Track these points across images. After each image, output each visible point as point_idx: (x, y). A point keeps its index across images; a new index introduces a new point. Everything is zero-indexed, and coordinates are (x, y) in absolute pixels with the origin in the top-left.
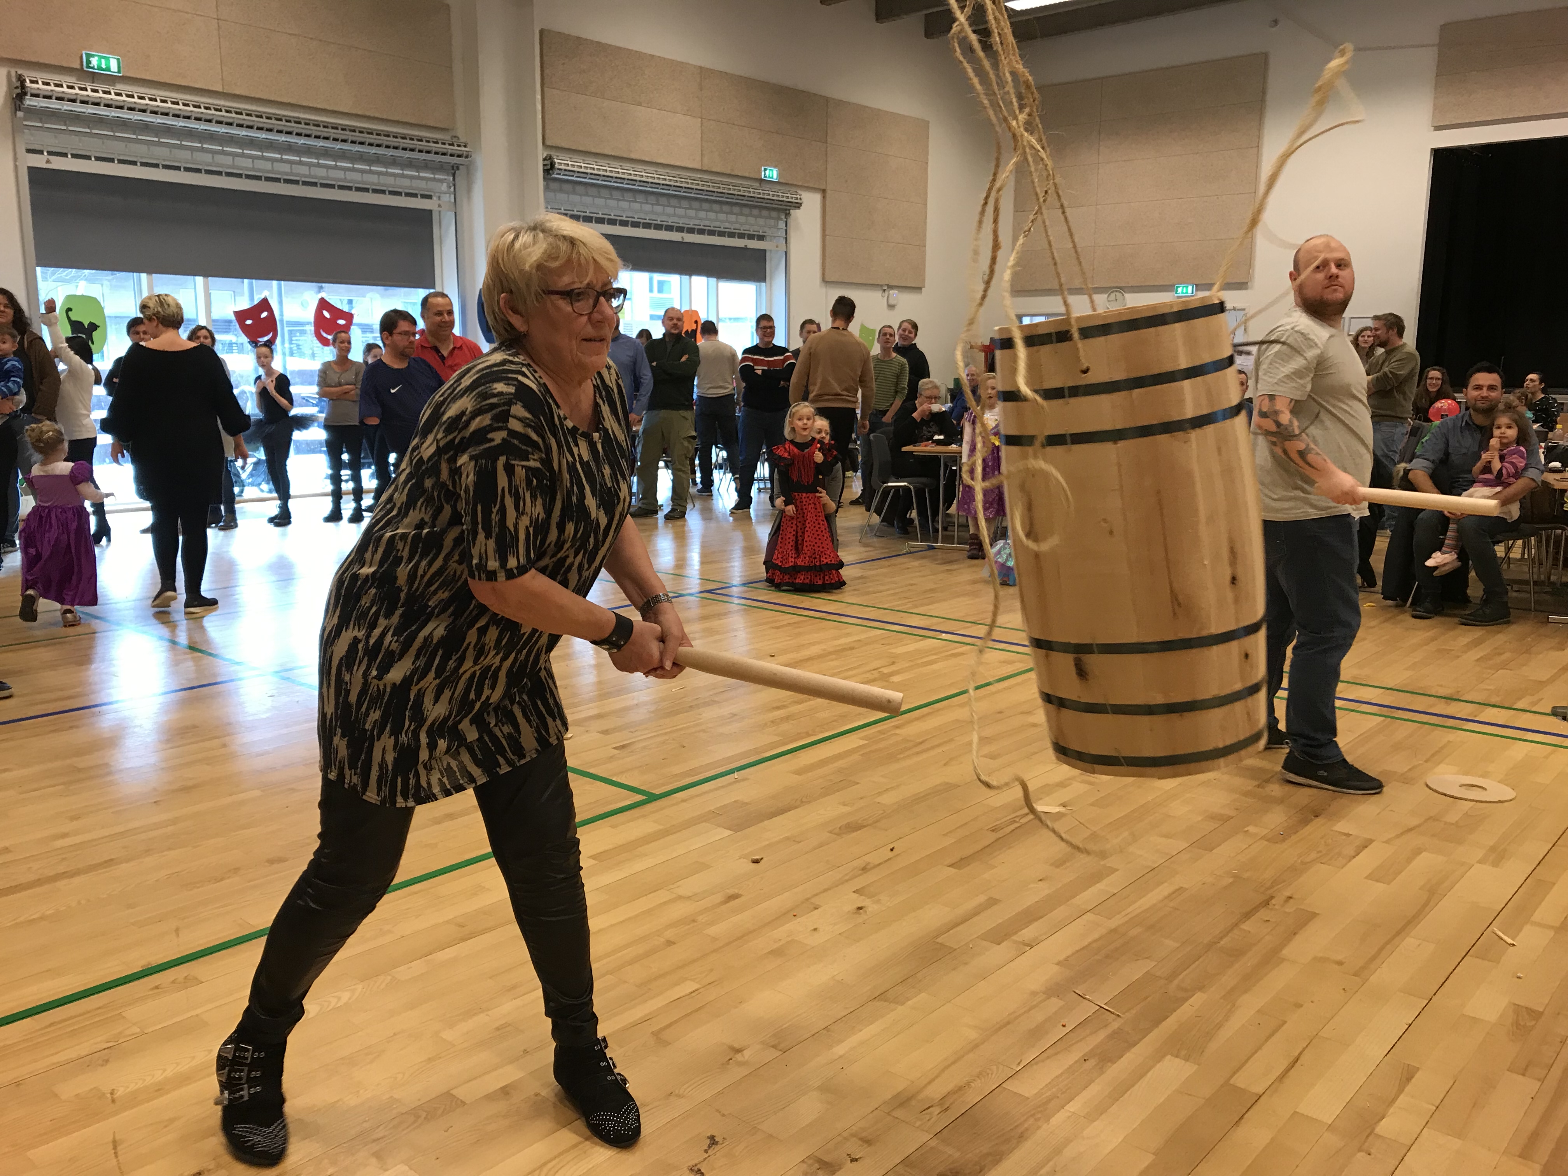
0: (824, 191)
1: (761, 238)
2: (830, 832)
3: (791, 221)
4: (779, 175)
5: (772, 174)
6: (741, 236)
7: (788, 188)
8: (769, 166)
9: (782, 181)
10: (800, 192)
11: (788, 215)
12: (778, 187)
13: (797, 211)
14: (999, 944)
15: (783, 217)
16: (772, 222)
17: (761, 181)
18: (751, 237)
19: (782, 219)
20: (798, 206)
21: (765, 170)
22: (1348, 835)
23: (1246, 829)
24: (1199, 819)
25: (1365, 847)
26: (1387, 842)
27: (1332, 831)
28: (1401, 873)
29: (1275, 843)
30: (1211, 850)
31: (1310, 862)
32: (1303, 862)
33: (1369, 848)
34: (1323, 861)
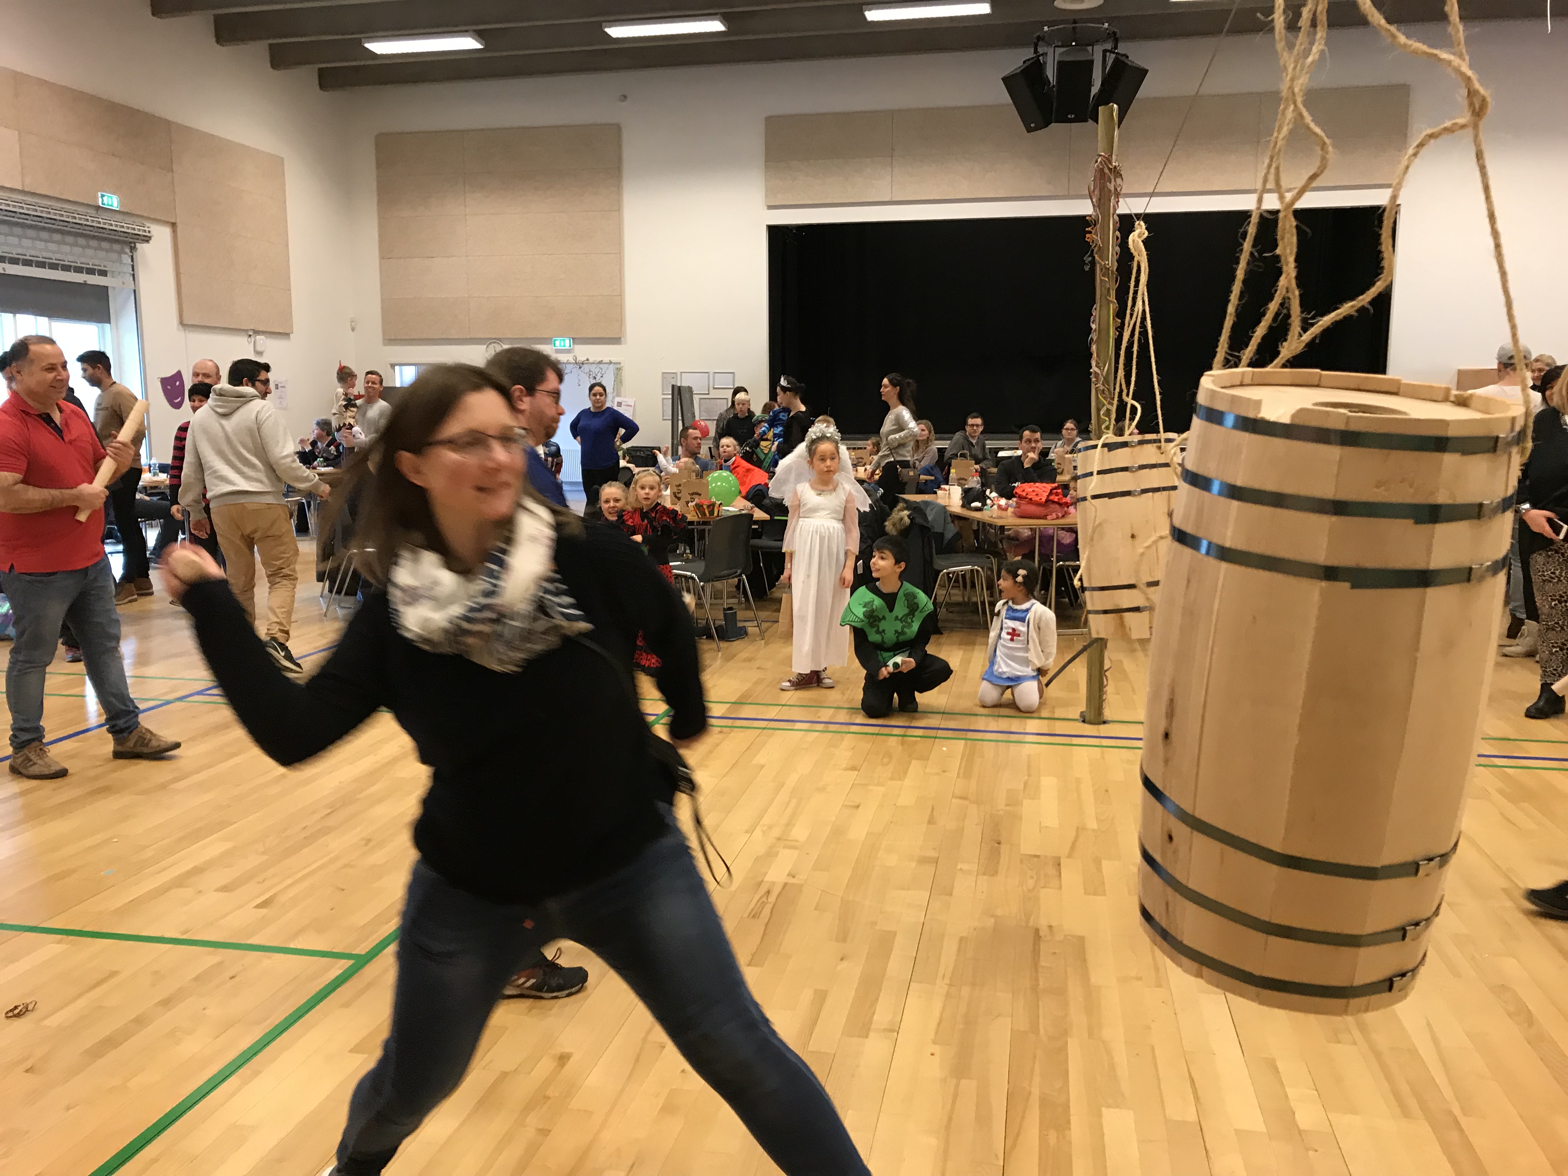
0: (173, 225)
1: (103, 273)
3: (138, 255)
4: (121, 203)
5: (112, 201)
6: (78, 270)
7: (133, 219)
8: (106, 192)
9: (122, 210)
10: (148, 225)
11: (133, 249)
12: (119, 217)
13: (145, 245)
14: (867, 1037)
15: (128, 250)
16: (114, 256)
17: (98, 208)
18: (91, 271)
19: (126, 253)
20: (147, 239)
21: (103, 196)
22: (1038, 856)
23: (959, 867)
24: (914, 865)
25: (1059, 865)
26: (1070, 856)
27: (1022, 855)
28: (1104, 883)
29: (993, 875)
30: (951, 894)
31: (1034, 888)
32: (1029, 890)
33: (1062, 864)
34: (1042, 885)
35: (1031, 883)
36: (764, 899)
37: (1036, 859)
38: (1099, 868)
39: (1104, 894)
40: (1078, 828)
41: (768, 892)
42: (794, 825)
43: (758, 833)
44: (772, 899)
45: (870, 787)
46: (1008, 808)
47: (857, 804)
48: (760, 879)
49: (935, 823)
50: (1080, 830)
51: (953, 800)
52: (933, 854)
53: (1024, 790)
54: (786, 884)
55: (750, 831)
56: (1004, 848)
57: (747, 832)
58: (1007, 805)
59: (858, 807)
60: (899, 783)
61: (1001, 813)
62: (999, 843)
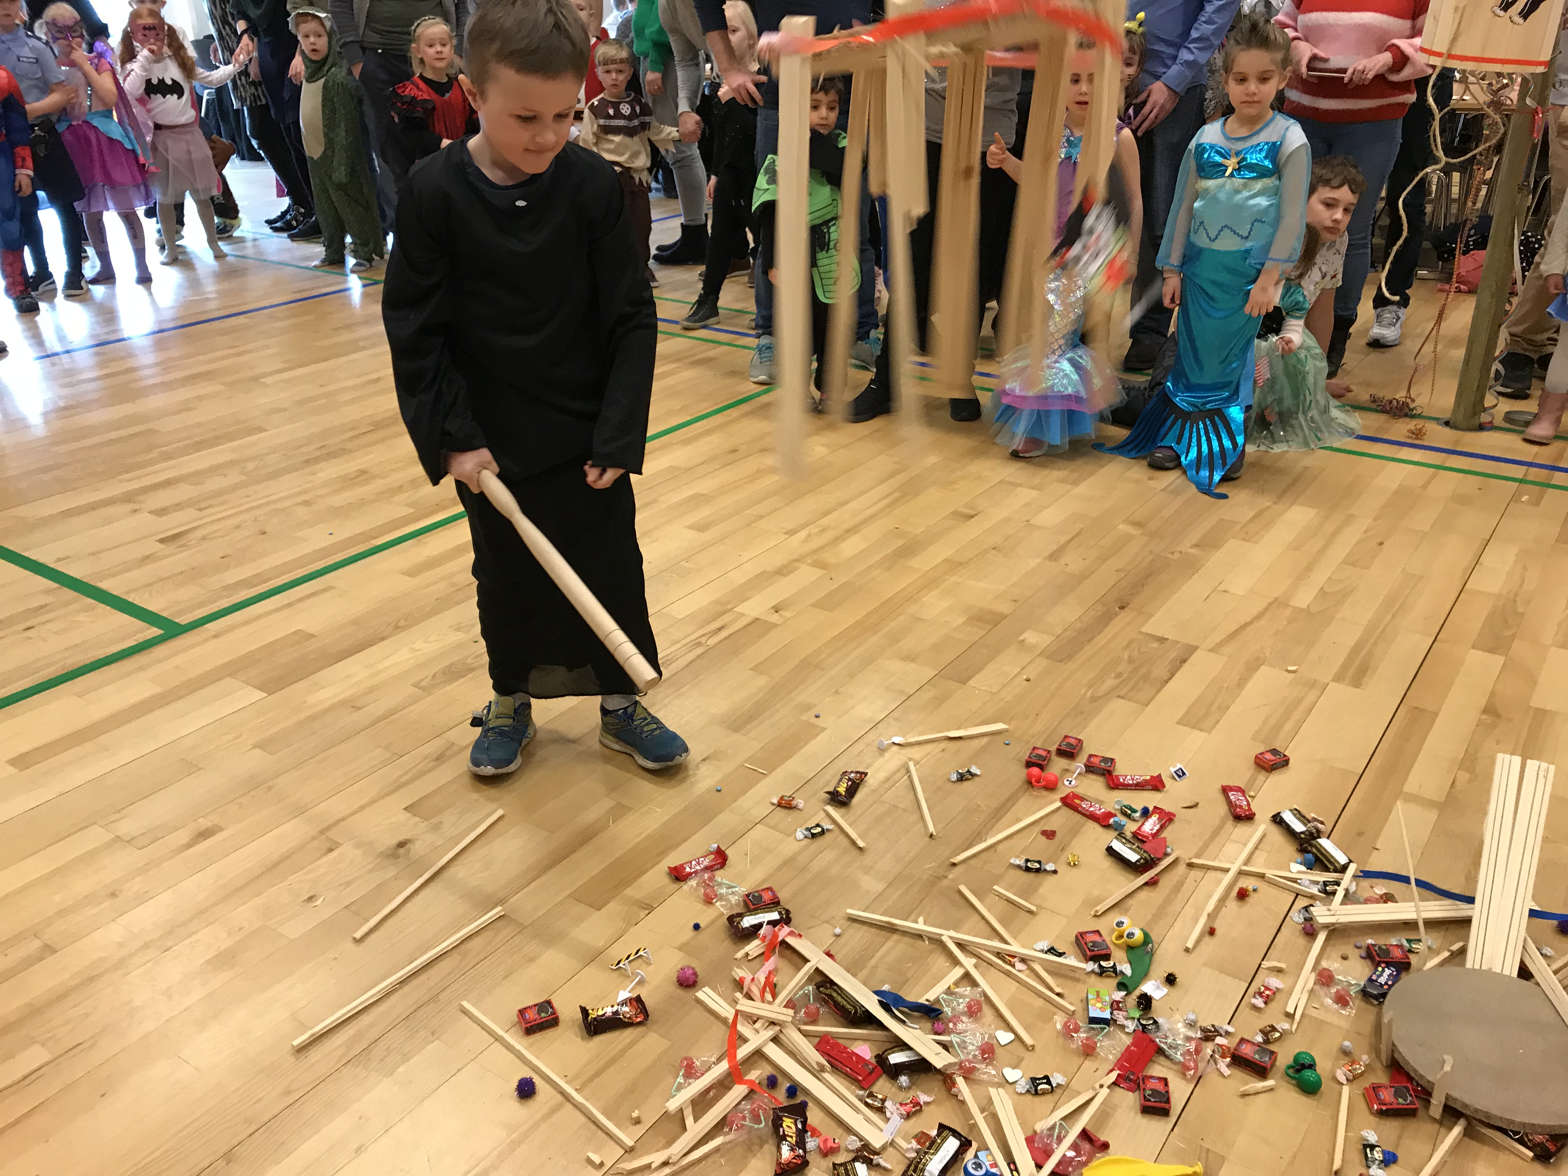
2: (415, 685)
14: (599, 909)
22: (1162, 640)
23: (1021, 638)
24: (961, 620)
25: (1184, 661)
26: (1215, 649)
27: (1141, 633)
28: (1228, 708)
29: (1061, 661)
30: (964, 681)
31: (1101, 697)
32: (1092, 697)
33: (1187, 663)
34: (1122, 693)
35: (1110, 682)
36: (703, 640)
37: (1155, 645)
38: (1242, 682)
39: (1209, 731)
40: (1271, 604)
41: (720, 629)
42: (856, 533)
43: (802, 534)
44: (712, 642)
45: (1019, 489)
46: (1193, 551)
47: (973, 513)
48: (730, 607)
49: (1056, 560)
50: (1277, 603)
51: (1122, 527)
52: (1004, 608)
53: (1245, 525)
54: (757, 619)
55: (791, 532)
56: (1124, 617)
57: (785, 533)
58: (1197, 546)
59: (972, 517)
60: (1068, 487)
61: (1176, 556)
62: (1122, 608)
